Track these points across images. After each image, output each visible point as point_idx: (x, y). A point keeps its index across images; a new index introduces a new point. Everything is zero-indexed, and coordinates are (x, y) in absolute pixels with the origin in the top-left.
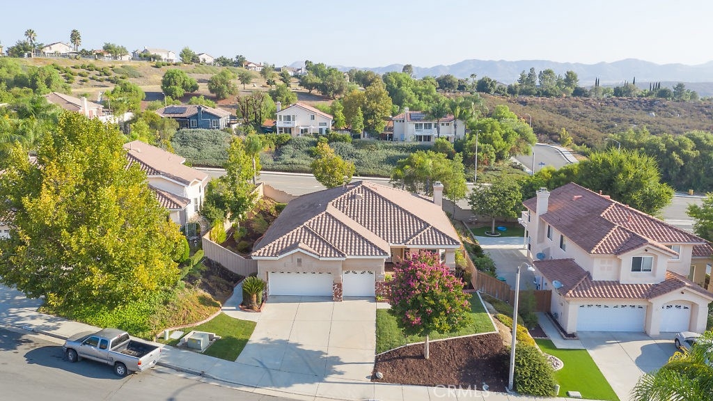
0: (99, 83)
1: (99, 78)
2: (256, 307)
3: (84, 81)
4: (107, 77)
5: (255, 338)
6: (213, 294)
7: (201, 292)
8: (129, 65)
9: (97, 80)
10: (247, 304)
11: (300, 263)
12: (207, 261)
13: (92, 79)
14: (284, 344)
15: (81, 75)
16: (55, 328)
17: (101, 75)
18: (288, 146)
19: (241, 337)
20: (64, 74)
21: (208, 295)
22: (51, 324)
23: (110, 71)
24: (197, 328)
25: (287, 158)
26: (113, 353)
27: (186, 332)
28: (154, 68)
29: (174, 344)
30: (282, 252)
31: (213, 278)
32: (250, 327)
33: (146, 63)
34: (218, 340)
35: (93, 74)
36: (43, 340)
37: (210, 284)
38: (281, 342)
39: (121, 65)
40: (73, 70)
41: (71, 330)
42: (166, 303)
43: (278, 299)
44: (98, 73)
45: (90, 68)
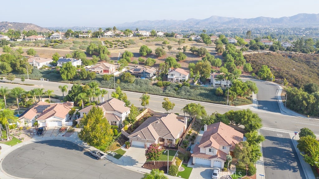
0: (120, 47)
1: (121, 45)
2: (128, 147)
3: (116, 47)
4: (123, 45)
5: (124, 155)
6: (120, 144)
7: (118, 143)
8: (131, 39)
9: (120, 46)
10: (126, 147)
11: (138, 139)
12: (122, 135)
13: (118, 45)
14: (129, 157)
15: (115, 44)
16: (89, 148)
17: (121, 44)
18: (169, 87)
19: (122, 154)
20: (110, 44)
21: (119, 144)
22: (89, 147)
23: (125, 42)
24: (114, 151)
25: (167, 91)
26: (97, 155)
27: (112, 152)
28: (140, 40)
29: (109, 154)
30: (134, 137)
31: (121, 139)
32: (124, 152)
33: (138, 38)
34: (117, 154)
35: (119, 43)
36: (87, 150)
37: (120, 141)
38: (129, 156)
39: (129, 39)
40: (113, 42)
41: (92, 148)
42: (110, 145)
43: (134, 146)
44: (121, 43)
45: (118, 41)
